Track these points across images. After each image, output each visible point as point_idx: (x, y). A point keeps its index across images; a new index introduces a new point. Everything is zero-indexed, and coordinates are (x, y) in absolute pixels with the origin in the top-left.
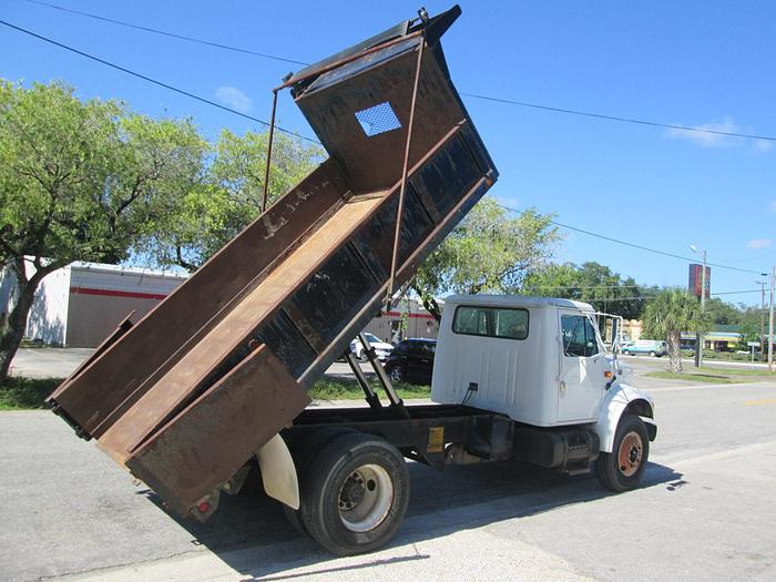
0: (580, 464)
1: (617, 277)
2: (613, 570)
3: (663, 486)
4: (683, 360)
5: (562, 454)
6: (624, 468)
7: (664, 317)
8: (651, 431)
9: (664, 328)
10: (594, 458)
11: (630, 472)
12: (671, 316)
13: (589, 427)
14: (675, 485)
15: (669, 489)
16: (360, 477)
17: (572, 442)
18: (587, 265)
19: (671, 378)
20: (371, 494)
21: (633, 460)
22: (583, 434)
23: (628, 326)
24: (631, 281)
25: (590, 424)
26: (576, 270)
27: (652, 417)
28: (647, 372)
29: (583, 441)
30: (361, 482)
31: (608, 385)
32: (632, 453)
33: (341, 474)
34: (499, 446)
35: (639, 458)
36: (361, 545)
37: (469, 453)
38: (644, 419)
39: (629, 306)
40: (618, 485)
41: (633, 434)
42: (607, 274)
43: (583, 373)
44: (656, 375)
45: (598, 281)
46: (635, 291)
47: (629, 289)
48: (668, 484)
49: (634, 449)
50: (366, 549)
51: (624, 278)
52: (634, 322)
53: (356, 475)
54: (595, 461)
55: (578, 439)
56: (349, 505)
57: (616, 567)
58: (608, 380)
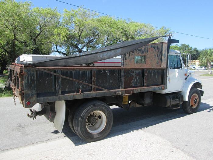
0: (177, 105)
1: (191, 48)
2: (187, 146)
3: (206, 111)
4: (212, 71)
5: (170, 103)
6: (192, 106)
7: (206, 58)
8: (202, 93)
9: (206, 61)
10: (181, 103)
11: (194, 107)
12: (208, 57)
13: (180, 93)
14: (210, 110)
15: (208, 111)
16: (95, 114)
17: (173, 98)
18: (182, 45)
19: (208, 76)
20: (99, 120)
21: (195, 103)
22: (177, 95)
23: (195, 62)
24: (196, 49)
25: (180, 92)
26: (179, 46)
27: (202, 88)
28: (200, 75)
29: (177, 98)
30: (96, 116)
31: (186, 78)
32: (195, 101)
33: (86, 115)
34: (148, 101)
35: (198, 102)
36: (96, 138)
37: (137, 104)
38: (199, 89)
39: (195, 56)
40: (190, 112)
41: (195, 94)
42: (188, 47)
43: (177, 74)
44: (203, 75)
45: (186, 49)
46: (197, 51)
47: (195, 51)
48: (208, 110)
49: (196, 99)
50: (97, 139)
51: (193, 48)
52: (197, 60)
53: (94, 114)
54: (182, 104)
55: (176, 97)
56: (92, 124)
57: (188, 144)
58: (186, 77)
